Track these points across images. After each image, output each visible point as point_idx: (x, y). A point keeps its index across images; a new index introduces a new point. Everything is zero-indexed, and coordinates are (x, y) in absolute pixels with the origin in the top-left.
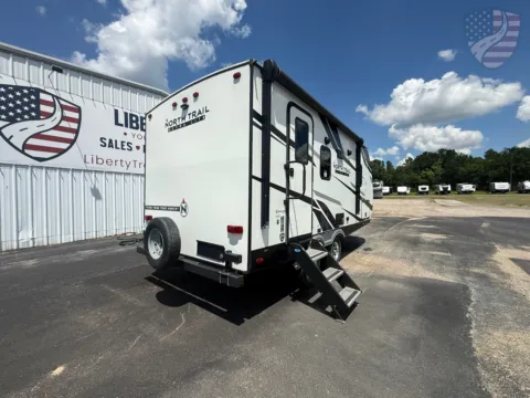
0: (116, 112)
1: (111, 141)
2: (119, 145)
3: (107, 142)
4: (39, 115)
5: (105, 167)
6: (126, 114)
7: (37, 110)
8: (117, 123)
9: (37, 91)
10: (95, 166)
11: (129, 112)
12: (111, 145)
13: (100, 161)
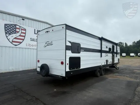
0: (35, 30)
1: (33, 39)
2: (35, 40)
3: (32, 39)
4: (16, 32)
5: (31, 47)
6: (37, 30)
7: (15, 31)
8: (35, 33)
9: (16, 25)
10: (28, 47)
11: (38, 30)
12: (33, 41)
13: (30, 45)
